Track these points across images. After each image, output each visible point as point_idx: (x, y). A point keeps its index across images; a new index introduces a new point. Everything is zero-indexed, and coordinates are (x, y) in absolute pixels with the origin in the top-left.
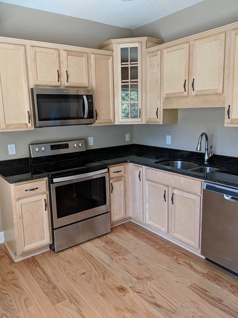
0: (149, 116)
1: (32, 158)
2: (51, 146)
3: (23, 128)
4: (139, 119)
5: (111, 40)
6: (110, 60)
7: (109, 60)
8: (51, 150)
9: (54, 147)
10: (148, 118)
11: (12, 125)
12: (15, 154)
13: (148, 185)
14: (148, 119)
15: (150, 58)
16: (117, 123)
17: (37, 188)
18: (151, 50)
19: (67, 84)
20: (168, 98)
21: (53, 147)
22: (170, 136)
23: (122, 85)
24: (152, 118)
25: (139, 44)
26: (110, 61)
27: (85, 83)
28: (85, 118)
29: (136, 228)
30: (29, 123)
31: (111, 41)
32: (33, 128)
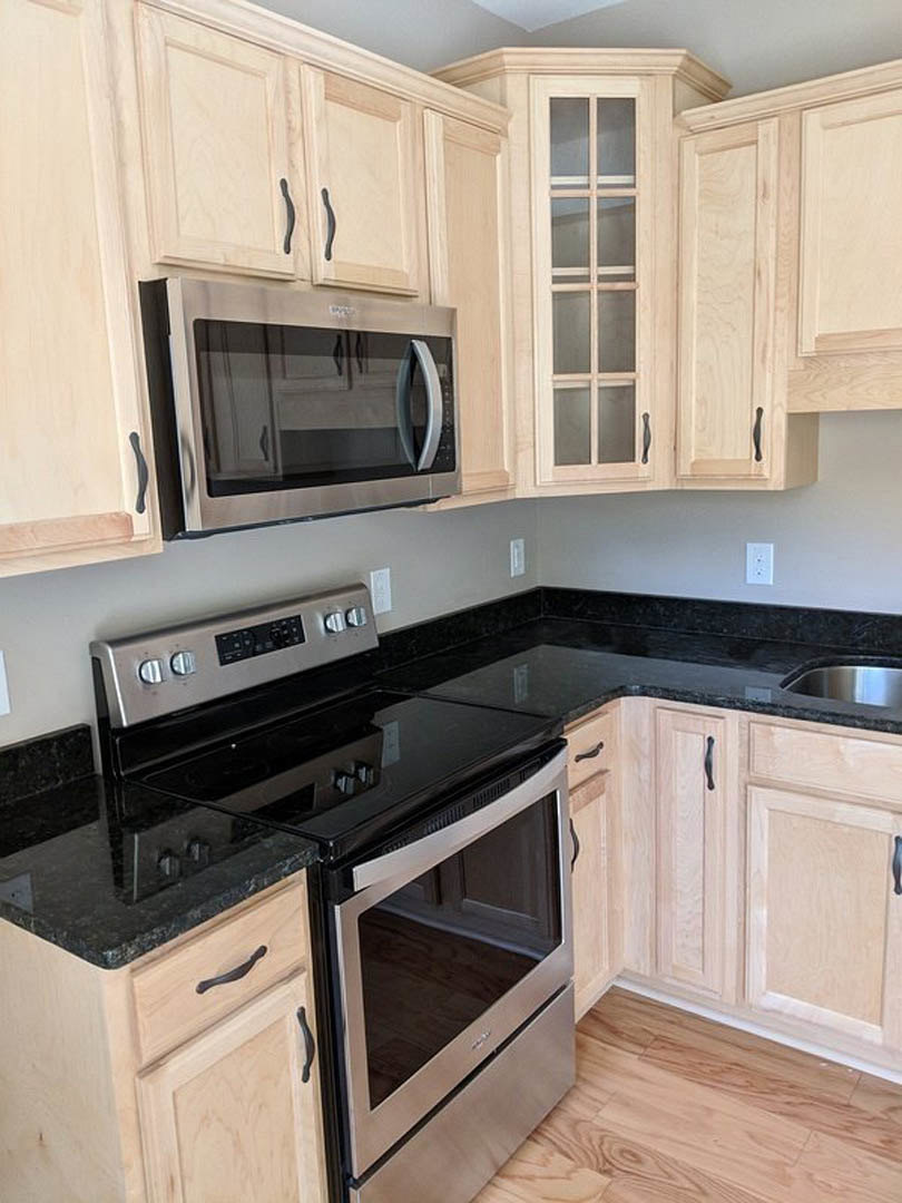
0: (698, 450)
1: (121, 731)
2: (218, 638)
3: (103, 545)
4: (642, 465)
5: (505, 49)
6: (498, 157)
7: (495, 156)
8: (223, 662)
9: (237, 645)
10: (693, 460)
11: (34, 527)
12: (8, 711)
13: (767, 811)
14: (693, 464)
15: (704, 158)
16: (524, 490)
17: (262, 951)
18: (716, 114)
19: (325, 271)
20: (825, 357)
21: (231, 648)
22: (772, 546)
23: (554, 294)
24: (717, 457)
25: (642, 85)
26: (502, 158)
27: (406, 270)
28: (424, 472)
29: (669, 1027)
30: (141, 508)
31: (502, 54)
32: (158, 545)
